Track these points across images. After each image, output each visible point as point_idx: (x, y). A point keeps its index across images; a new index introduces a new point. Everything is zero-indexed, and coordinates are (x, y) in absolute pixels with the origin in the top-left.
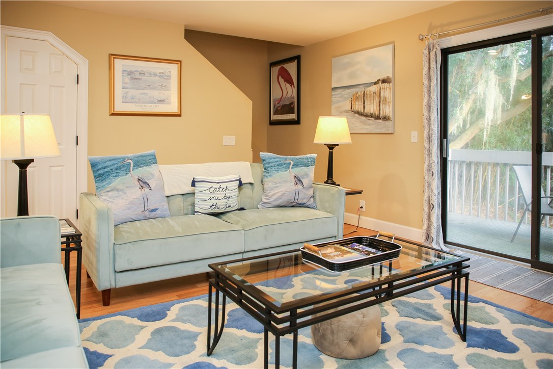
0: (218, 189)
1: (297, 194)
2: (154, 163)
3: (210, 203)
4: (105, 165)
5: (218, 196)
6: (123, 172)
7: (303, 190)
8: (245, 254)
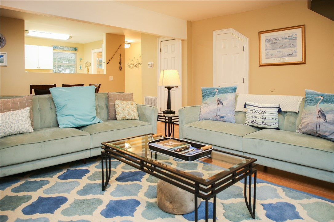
0: (258, 112)
1: (318, 126)
2: (230, 92)
3: (252, 119)
4: (206, 91)
5: (257, 116)
6: (212, 96)
7: (324, 124)
8: (244, 154)
